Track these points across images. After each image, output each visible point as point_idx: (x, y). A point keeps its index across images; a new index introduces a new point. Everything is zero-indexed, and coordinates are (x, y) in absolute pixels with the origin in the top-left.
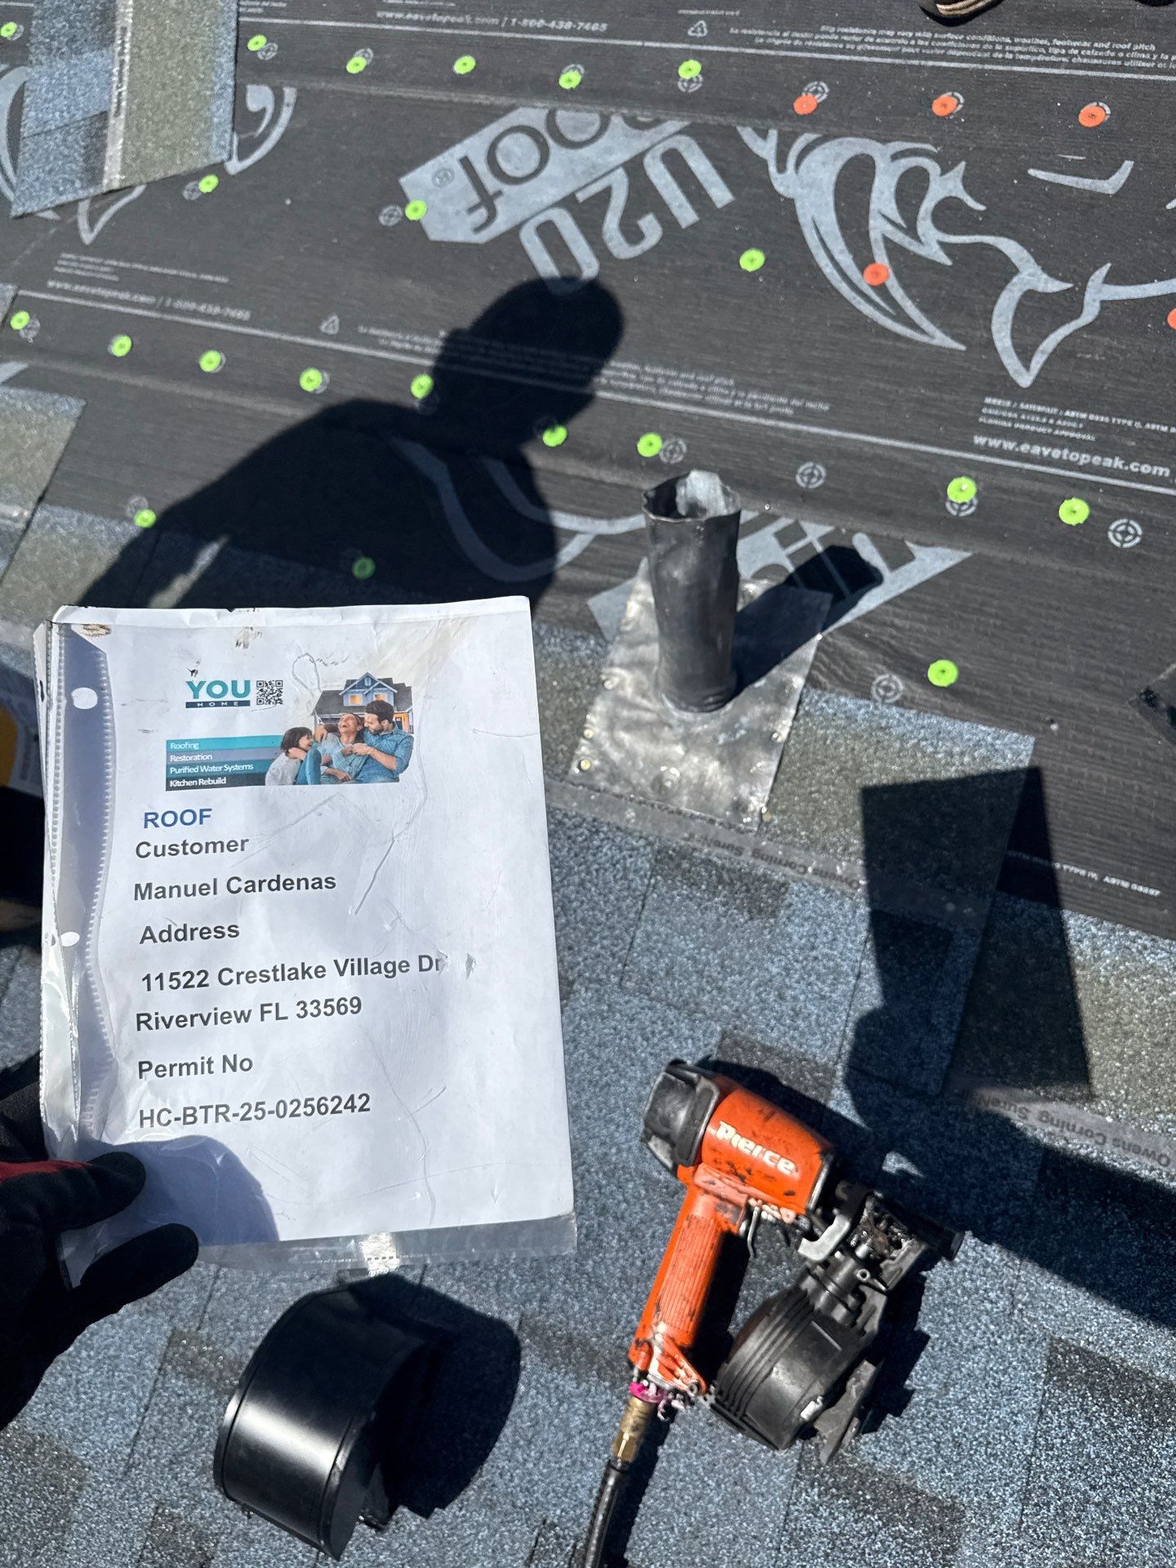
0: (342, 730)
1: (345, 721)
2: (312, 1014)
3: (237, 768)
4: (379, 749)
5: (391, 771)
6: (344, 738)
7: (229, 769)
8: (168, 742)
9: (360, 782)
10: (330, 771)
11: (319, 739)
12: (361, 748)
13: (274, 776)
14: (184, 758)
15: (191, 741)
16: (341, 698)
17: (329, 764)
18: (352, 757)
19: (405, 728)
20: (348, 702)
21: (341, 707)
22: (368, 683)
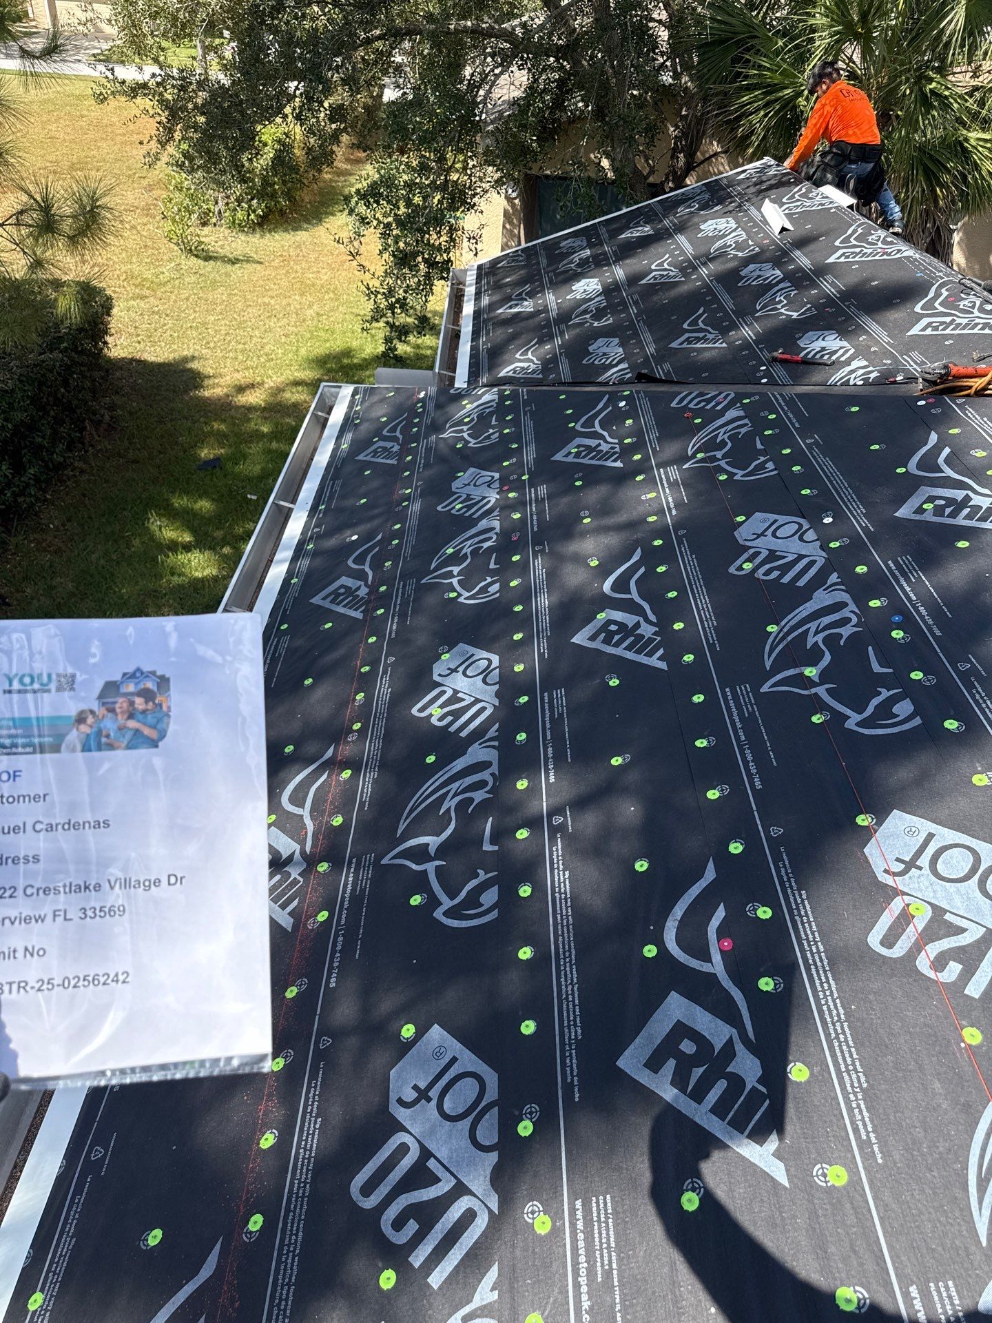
0: (118, 710)
2: (91, 917)
3: (41, 740)
4: (145, 724)
5: (153, 740)
6: (120, 717)
7: (35, 740)
9: (130, 749)
10: (108, 741)
11: (100, 717)
12: (132, 724)
13: (68, 747)
15: (6, 719)
16: (118, 687)
17: (108, 736)
18: (125, 730)
19: (165, 708)
20: (123, 689)
22: (138, 674)
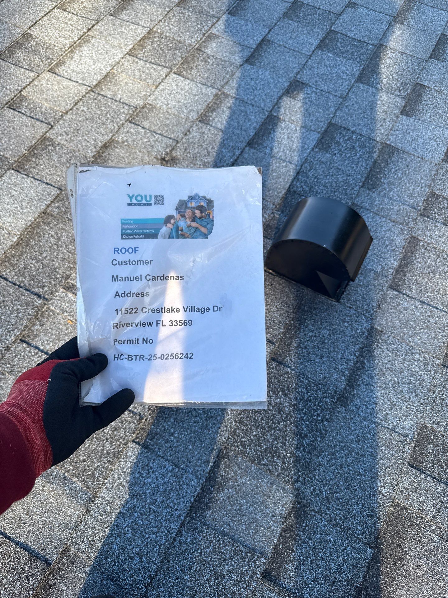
0: (187, 216)
1: (188, 213)
2: (175, 325)
3: (148, 231)
4: (201, 225)
5: (205, 234)
6: (188, 220)
7: (145, 231)
8: (122, 220)
9: (193, 238)
10: (182, 233)
11: (178, 220)
12: (194, 224)
13: (162, 236)
14: (128, 227)
15: (130, 220)
16: (186, 203)
17: (182, 230)
18: (190, 228)
19: (211, 217)
20: (189, 205)
21: (186, 207)
22: (196, 198)
